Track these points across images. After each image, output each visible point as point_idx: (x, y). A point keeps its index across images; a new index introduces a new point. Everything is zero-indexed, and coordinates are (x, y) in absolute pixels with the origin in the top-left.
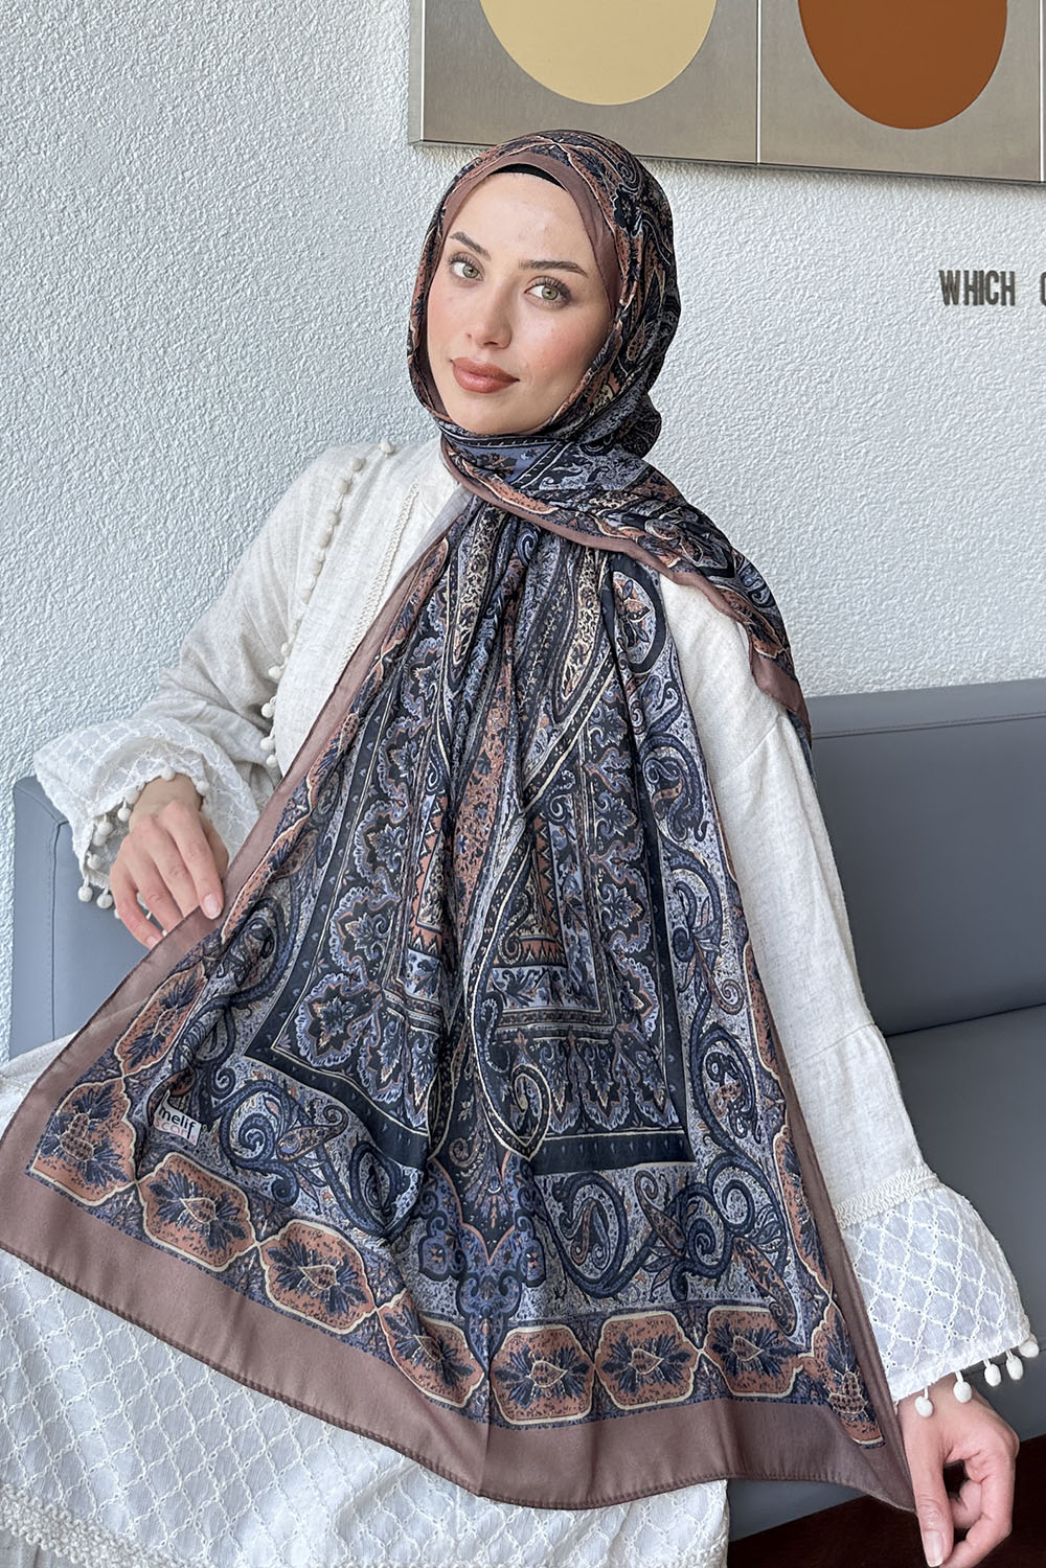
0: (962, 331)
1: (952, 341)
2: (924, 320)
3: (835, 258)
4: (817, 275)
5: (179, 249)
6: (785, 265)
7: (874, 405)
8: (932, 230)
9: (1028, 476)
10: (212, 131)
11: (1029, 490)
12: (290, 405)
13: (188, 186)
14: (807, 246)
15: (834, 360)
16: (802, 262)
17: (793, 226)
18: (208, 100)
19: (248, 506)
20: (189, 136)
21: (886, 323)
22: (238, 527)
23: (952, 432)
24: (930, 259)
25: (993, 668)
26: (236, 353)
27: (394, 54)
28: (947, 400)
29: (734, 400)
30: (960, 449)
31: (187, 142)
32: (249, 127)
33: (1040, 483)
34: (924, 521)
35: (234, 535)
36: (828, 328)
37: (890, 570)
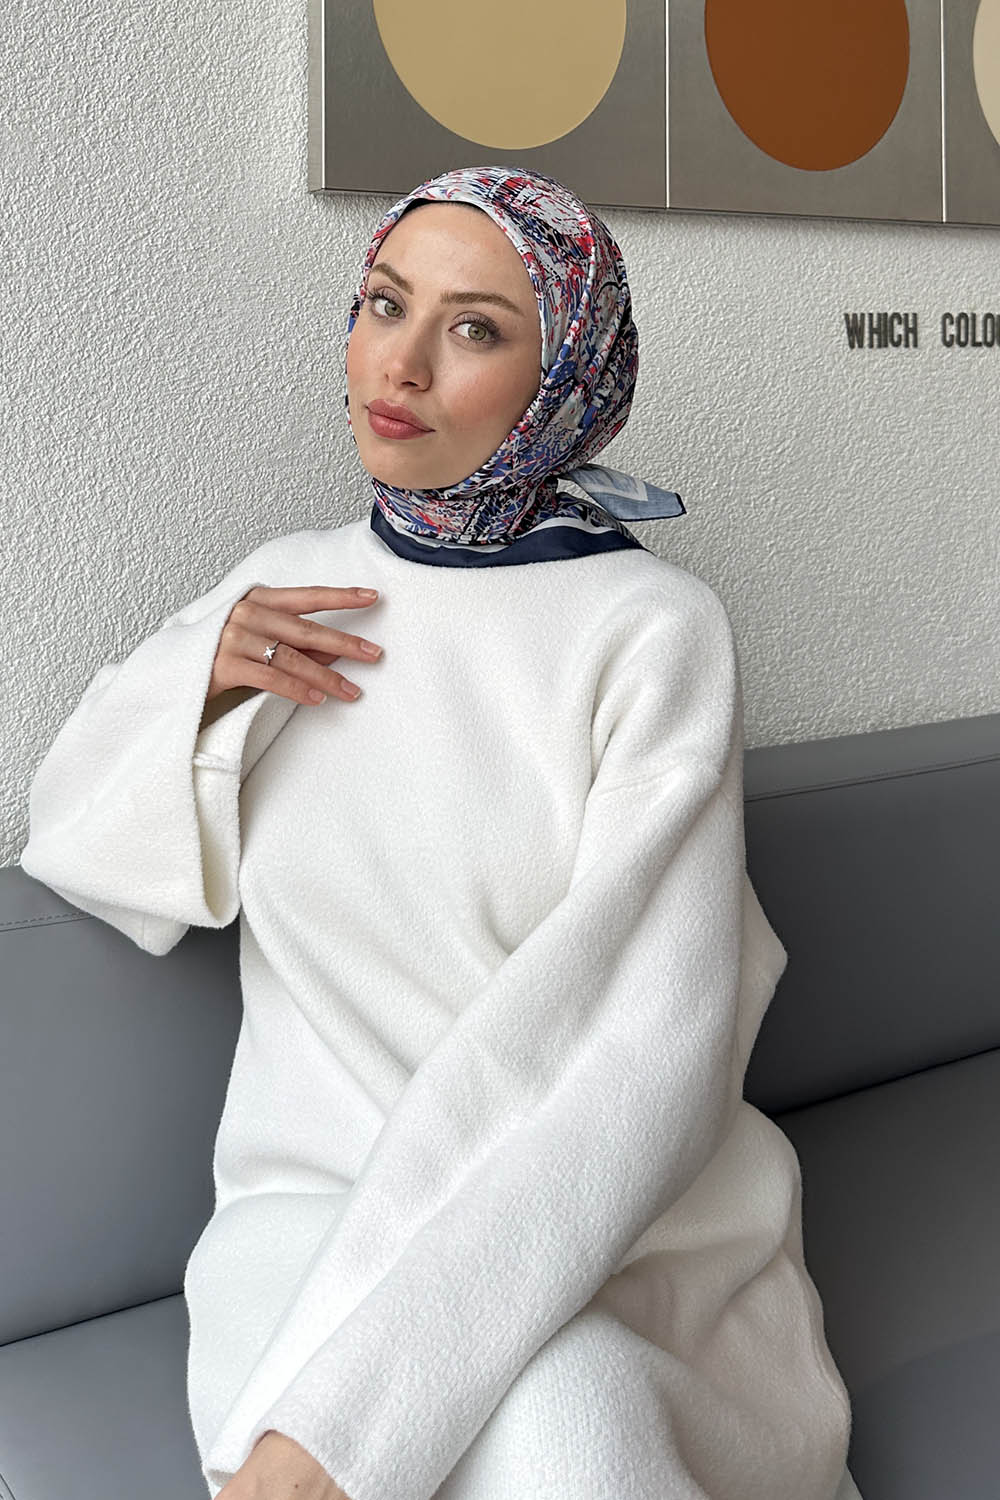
0: (866, 375)
1: (857, 385)
2: (830, 364)
3: (743, 303)
4: (725, 321)
5: (65, 307)
6: (694, 312)
7: (784, 451)
8: (837, 272)
9: (931, 518)
10: (99, 181)
11: (932, 533)
12: (187, 472)
13: (72, 240)
14: (715, 292)
15: (743, 407)
16: (710, 308)
17: (701, 271)
18: (94, 148)
19: (143, 582)
20: (74, 186)
21: (794, 369)
22: (133, 604)
23: (858, 476)
24: (836, 303)
25: (899, 713)
26: (128, 418)
27: (292, 97)
28: (854, 444)
29: (645, 452)
30: (866, 494)
31: (72, 193)
32: (138, 176)
33: (942, 524)
34: (832, 567)
35: (129, 613)
36: (737, 374)
37: (798, 619)
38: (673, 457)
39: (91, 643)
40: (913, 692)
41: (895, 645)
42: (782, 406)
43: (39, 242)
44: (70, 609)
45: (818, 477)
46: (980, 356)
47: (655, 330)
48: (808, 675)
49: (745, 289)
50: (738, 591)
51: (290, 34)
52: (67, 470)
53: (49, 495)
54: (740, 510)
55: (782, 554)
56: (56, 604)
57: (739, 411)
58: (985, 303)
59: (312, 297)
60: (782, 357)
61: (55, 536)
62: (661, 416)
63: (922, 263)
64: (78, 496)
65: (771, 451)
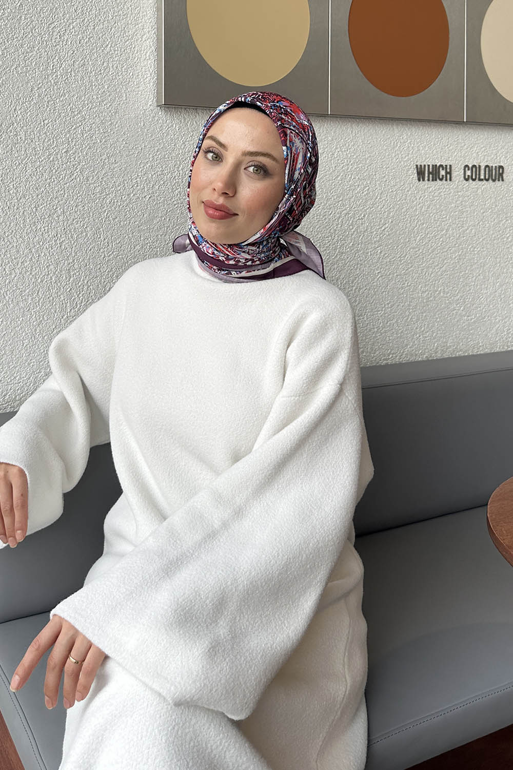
0: (426, 194)
1: (421, 198)
2: (408, 189)
3: (366, 159)
4: (357, 168)
5: (43, 158)
6: (343, 163)
7: (384, 229)
8: (412, 145)
9: (457, 261)
10: (58, 100)
11: (457, 268)
12: (100, 235)
13: (46, 127)
14: (353, 154)
15: (365, 208)
16: (350, 162)
17: (346, 145)
18: (56, 85)
19: (80, 284)
20: (46, 103)
21: (391, 190)
22: (75, 294)
23: (421, 241)
24: (412, 160)
25: (440, 352)
26: (72, 209)
27: (149, 62)
28: (419, 226)
29: (318, 228)
30: (425, 250)
31: (45, 106)
32: (77, 98)
33: (462, 264)
34: (408, 283)
35: (73, 298)
36: (363, 193)
37: (391, 307)
38: (331, 231)
39: (55, 312)
40: (446, 342)
41: (438, 320)
42: (384, 207)
43: (30, 128)
44: (45, 296)
45: (402, 241)
46: (483, 186)
47: (323, 172)
48: (395, 333)
49: (367, 153)
50: (362, 294)
51: (149, 32)
52: (44, 233)
53: (35, 244)
54: (364, 256)
55: (384, 277)
56: (39, 294)
57: (363, 210)
58: (485, 160)
59: (159, 155)
60: (385, 185)
61: (38, 262)
62: (326, 212)
63: (454, 141)
64: (49, 245)
65: (379, 229)
